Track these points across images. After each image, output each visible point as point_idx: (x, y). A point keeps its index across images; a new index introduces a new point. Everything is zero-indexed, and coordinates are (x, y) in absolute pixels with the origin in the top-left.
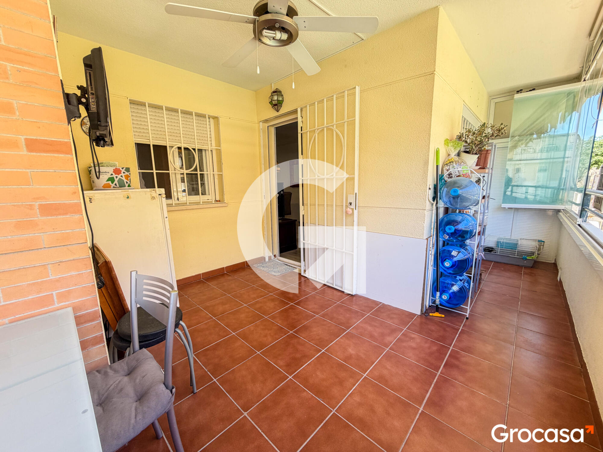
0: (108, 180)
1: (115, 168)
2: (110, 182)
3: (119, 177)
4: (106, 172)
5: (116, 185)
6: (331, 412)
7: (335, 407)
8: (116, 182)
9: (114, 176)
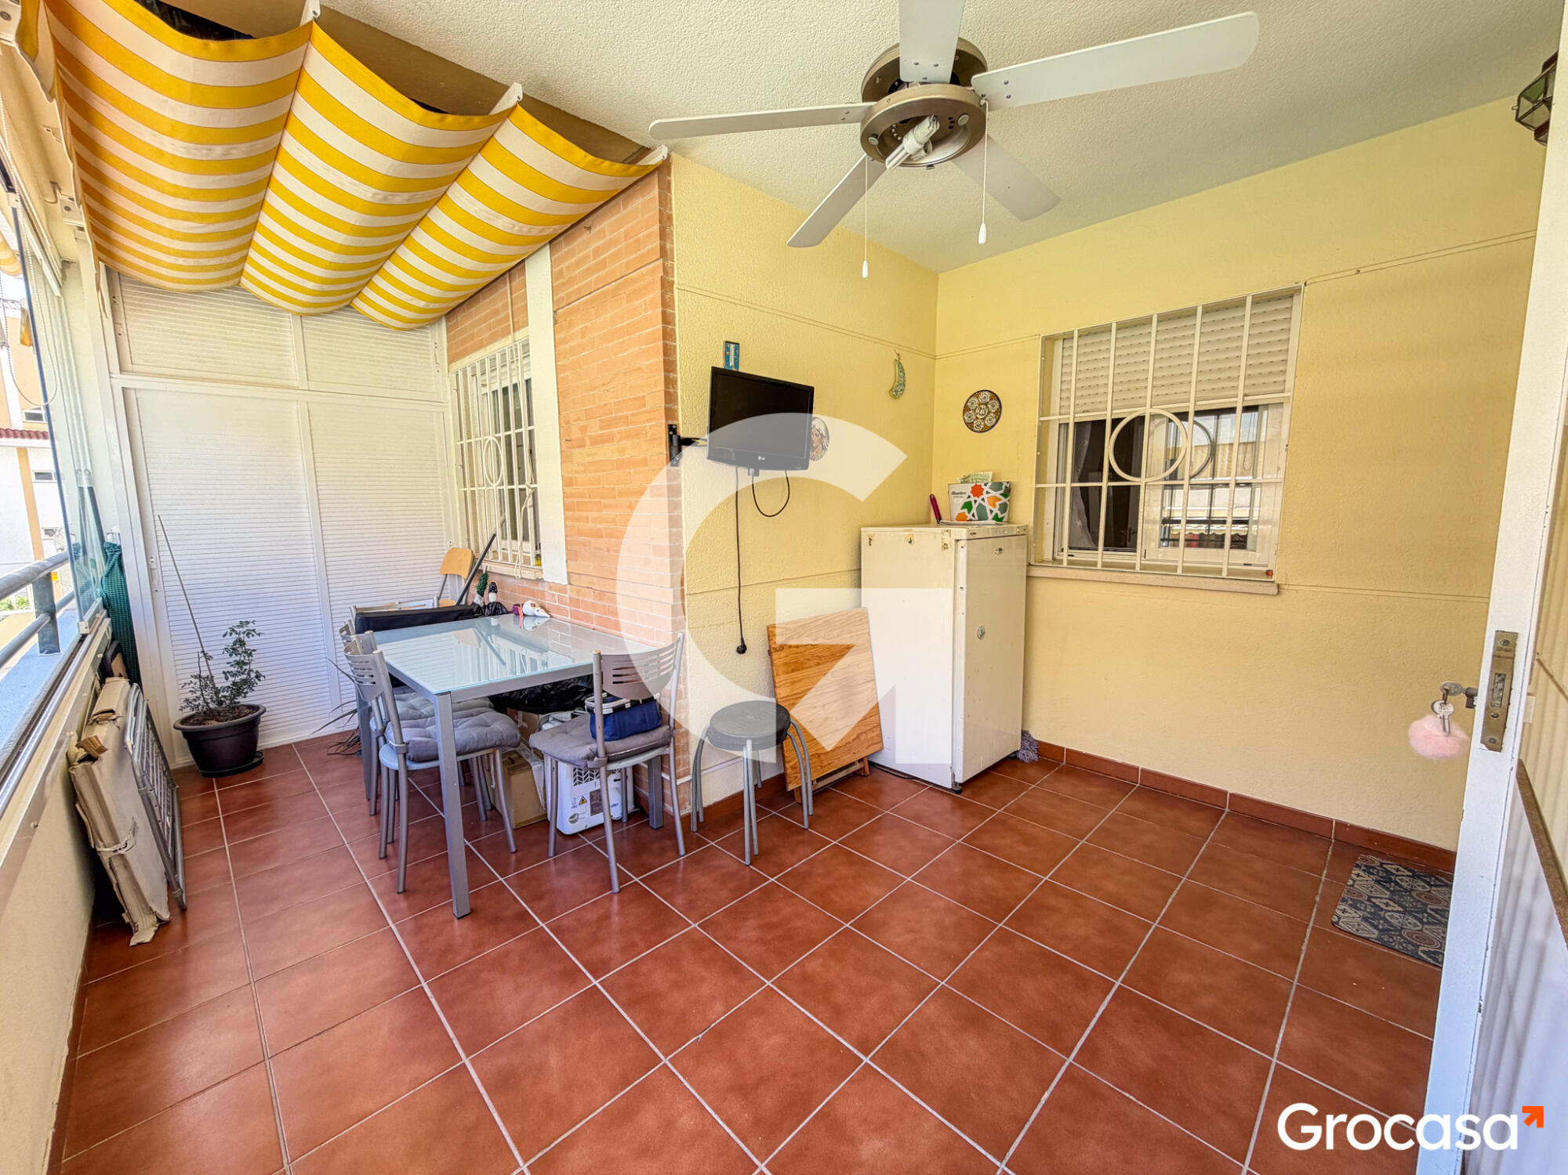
0: (963, 508)
1: (973, 485)
2: (965, 510)
3: (979, 500)
4: (961, 493)
5: (973, 515)
6: (663, 1054)
7: (673, 1065)
8: (974, 510)
9: (972, 499)
